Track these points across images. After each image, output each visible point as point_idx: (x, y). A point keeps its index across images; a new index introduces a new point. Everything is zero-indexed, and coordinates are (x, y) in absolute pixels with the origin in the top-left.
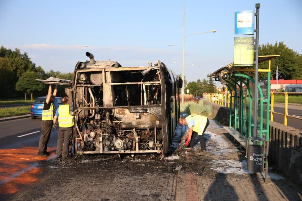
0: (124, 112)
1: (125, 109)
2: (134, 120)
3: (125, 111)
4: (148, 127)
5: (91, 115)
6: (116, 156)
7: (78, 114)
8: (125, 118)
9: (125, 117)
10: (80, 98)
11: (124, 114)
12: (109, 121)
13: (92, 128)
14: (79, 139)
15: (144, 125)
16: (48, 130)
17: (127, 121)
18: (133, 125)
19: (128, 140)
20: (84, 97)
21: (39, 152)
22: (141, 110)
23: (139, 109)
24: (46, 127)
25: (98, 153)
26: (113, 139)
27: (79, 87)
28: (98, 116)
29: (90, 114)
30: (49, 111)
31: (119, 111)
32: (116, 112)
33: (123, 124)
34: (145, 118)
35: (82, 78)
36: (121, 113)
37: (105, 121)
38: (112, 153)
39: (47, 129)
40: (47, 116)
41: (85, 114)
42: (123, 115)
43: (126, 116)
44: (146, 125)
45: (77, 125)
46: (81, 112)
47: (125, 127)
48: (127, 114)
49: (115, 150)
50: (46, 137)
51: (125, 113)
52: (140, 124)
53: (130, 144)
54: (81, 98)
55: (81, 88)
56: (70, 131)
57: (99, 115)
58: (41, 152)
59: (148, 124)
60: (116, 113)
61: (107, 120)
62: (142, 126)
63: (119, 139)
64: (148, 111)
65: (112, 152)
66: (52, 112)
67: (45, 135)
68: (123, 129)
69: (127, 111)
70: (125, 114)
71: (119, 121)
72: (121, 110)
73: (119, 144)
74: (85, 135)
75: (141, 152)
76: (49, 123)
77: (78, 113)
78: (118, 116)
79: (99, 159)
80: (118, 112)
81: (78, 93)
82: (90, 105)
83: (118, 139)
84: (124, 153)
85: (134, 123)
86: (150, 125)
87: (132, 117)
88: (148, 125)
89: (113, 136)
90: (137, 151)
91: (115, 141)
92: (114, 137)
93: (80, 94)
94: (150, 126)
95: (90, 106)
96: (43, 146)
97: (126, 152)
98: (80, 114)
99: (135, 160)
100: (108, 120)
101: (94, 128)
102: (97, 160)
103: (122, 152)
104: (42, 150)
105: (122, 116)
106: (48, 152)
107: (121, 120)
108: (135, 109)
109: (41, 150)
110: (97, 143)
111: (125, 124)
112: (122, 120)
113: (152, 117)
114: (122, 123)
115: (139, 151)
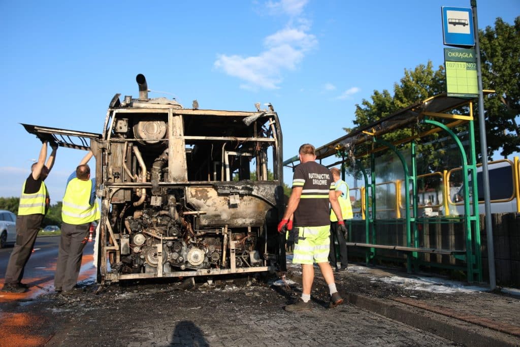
0: (207, 195)
1: (209, 189)
2: (224, 210)
3: (208, 192)
4: (251, 224)
5: (138, 198)
6: (187, 282)
7: (111, 197)
8: (209, 206)
9: (207, 204)
10: (116, 166)
11: (206, 198)
12: (174, 213)
13: (139, 226)
14: (112, 248)
15: (244, 220)
16: (31, 237)
17: (211, 211)
18: (223, 220)
19: (214, 249)
20: (125, 162)
21: (6, 284)
22: (243, 188)
23: (238, 187)
24: (29, 228)
25: (153, 277)
26: (183, 247)
27: (116, 144)
28: (156, 200)
29: (135, 198)
30: (37, 196)
31: (196, 192)
32: (191, 193)
33: (204, 217)
34: (245, 206)
35: (121, 128)
36: (199, 195)
37: (167, 213)
38: (183, 275)
39: (29, 234)
40: (32, 205)
41: (124, 197)
42: (204, 200)
43: (209, 202)
44: (247, 220)
45: (107, 219)
46: (116, 194)
47: (206, 224)
48: (212, 198)
49: (187, 270)
50: (26, 251)
51: (209, 196)
52: (235, 218)
53: (216, 257)
54: (119, 164)
55: (119, 145)
56: (82, 235)
57: (160, 199)
58: (11, 284)
59: (250, 218)
60: (190, 196)
61: (172, 209)
62: (240, 222)
63: (193, 247)
64: (253, 193)
65: (181, 274)
66: (43, 198)
67: (22, 246)
68: (202, 228)
69: (212, 193)
70: (208, 198)
71: (195, 210)
72: (200, 191)
73: (196, 257)
74: (125, 241)
75: (241, 270)
76: (35, 221)
77: (111, 194)
78: (194, 201)
79: (152, 290)
80: (194, 193)
81: (112, 154)
82: (136, 178)
83: (191, 248)
84: (208, 274)
85: (225, 216)
86: (254, 219)
87: (221, 203)
88: (251, 220)
89: (181, 243)
90: (233, 270)
91: (187, 251)
92: (184, 244)
93: (117, 157)
94: (254, 222)
95: (137, 181)
96: (18, 270)
97: (211, 273)
98: (114, 197)
99: (226, 288)
100: (174, 211)
101: (143, 226)
102: (148, 292)
103: (204, 272)
104: (15, 279)
105: (201, 202)
106: (25, 285)
107: (199, 210)
108: (230, 187)
109: (12, 279)
110: (149, 257)
111: (208, 218)
112: (202, 209)
113: (259, 204)
114: (201, 216)
115: (237, 269)
